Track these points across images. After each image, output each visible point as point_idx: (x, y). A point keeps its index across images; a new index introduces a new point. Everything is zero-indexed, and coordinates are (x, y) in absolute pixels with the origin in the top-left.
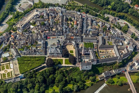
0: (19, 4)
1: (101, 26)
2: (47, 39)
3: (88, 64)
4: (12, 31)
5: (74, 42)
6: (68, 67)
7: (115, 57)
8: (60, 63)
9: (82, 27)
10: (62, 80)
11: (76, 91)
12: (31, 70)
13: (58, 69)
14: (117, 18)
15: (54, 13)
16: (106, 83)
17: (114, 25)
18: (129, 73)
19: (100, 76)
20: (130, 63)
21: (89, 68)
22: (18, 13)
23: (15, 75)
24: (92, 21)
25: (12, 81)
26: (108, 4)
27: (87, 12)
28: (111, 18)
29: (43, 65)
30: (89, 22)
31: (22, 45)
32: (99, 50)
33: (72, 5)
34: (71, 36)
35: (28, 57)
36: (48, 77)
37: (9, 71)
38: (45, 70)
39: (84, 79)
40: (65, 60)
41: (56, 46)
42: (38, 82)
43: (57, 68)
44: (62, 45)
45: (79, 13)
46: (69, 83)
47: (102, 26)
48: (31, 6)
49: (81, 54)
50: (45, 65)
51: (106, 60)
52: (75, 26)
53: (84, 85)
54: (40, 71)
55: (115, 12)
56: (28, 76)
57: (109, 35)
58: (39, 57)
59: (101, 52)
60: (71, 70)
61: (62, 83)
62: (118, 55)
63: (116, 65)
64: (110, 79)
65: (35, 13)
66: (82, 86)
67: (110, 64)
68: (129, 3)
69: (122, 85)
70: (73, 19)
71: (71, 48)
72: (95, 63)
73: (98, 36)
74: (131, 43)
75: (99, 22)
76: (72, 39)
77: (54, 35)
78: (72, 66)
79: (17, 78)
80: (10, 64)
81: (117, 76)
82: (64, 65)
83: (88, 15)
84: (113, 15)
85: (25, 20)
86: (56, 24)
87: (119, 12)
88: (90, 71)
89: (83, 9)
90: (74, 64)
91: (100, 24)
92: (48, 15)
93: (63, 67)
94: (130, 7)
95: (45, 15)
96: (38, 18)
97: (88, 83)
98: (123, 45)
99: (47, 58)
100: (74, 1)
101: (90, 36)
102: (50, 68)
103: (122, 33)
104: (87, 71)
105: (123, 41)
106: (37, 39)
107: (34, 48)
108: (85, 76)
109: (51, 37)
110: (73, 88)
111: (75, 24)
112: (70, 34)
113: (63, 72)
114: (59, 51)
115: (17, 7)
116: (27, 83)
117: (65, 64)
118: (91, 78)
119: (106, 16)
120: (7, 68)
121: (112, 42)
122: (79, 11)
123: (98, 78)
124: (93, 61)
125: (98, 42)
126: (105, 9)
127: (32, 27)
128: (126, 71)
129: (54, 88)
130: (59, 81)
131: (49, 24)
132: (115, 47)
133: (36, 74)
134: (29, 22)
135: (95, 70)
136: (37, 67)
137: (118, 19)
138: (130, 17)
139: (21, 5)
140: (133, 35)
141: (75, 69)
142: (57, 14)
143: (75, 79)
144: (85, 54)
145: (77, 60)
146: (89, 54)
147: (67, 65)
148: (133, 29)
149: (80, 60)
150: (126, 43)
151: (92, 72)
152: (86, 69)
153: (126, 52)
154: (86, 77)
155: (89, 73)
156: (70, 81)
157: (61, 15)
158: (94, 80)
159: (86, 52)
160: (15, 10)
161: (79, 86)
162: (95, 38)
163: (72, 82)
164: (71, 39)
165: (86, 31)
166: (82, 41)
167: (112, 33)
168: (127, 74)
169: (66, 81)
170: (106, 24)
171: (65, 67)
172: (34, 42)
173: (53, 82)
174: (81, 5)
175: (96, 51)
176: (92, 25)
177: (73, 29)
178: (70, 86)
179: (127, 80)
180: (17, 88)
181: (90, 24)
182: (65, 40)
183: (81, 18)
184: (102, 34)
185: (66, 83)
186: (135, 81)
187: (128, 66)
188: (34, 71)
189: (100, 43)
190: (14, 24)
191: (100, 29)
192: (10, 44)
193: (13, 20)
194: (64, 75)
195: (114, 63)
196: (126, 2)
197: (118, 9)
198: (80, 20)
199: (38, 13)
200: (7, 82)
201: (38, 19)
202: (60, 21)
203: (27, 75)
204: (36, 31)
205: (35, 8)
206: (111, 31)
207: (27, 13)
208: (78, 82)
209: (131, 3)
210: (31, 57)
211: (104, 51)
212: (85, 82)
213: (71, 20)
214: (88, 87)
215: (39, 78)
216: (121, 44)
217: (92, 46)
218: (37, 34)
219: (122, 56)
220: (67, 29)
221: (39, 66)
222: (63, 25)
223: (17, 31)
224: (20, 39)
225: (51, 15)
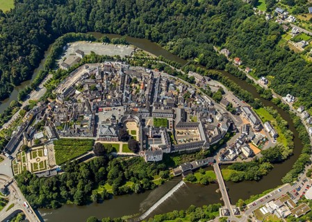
0: (63, 58)
1: (181, 91)
2: (97, 112)
3: (157, 152)
4: (49, 99)
5: (137, 118)
6: (128, 156)
7: (199, 142)
8: (114, 150)
9: (153, 92)
10: (117, 176)
11: (138, 192)
12: (71, 160)
13: (112, 159)
14: (207, 78)
15: (111, 71)
16: (184, 180)
17: (201, 89)
18: (219, 165)
19: (176, 170)
20: (222, 151)
21: (159, 158)
22: (61, 71)
23: (50, 166)
24: (168, 83)
25: (45, 175)
26: (194, 55)
27: (161, 69)
28: (198, 78)
29: (90, 153)
30: (164, 84)
31: (62, 120)
32: (176, 130)
33: (140, 57)
34: (134, 108)
35: (69, 139)
36: (97, 171)
37: (42, 159)
38: (93, 161)
39: (151, 174)
40: (124, 145)
41: (110, 124)
42: (82, 178)
43: (110, 157)
44: (120, 121)
45: (148, 71)
46: (128, 180)
47: (183, 92)
48: (79, 60)
49: (148, 137)
50: (92, 152)
51: (185, 146)
52: (141, 91)
53: (151, 184)
54: (86, 161)
55: (204, 69)
56: (67, 170)
57: (193, 105)
58: (84, 140)
59: (178, 133)
60: (131, 161)
61: (117, 180)
62: (204, 139)
63: (200, 153)
64: (190, 175)
65: (84, 71)
66: (148, 184)
67: (192, 151)
68: (226, 55)
69: (208, 183)
70: (139, 80)
71: (133, 127)
72: (168, 151)
73: (176, 106)
74: (225, 120)
75: (178, 86)
76: (136, 113)
77: (108, 106)
78: (133, 156)
79: (52, 170)
80: (43, 148)
81: (202, 170)
82: (120, 153)
83: (162, 73)
84: (201, 73)
85: (69, 82)
86: (113, 87)
87: (211, 68)
88: (160, 162)
89: (156, 64)
90: (137, 151)
91: (180, 88)
92: (102, 74)
93: (119, 156)
94: (227, 61)
95: (97, 74)
96: (88, 78)
97: (157, 180)
98: (213, 121)
99: (96, 142)
100: (144, 51)
101: (162, 108)
102: (100, 158)
103: (214, 102)
104: (156, 162)
105: (213, 116)
106: (83, 112)
107: (78, 126)
108: (152, 170)
109: (104, 108)
110: (134, 188)
111: (141, 87)
112: (133, 104)
113: (119, 164)
114: (114, 132)
115: (60, 62)
116: (65, 179)
117: (123, 151)
118: (162, 173)
119: (190, 75)
120: (40, 155)
121: (197, 117)
122: (150, 67)
123: (173, 173)
124: (164, 148)
125: (175, 117)
127: (77, 92)
128: (215, 162)
129: (105, 186)
130: (113, 178)
131: (103, 88)
132: (200, 125)
133: (79, 167)
134: (74, 85)
135: (168, 161)
136: (81, 155)
137: (209, 80)
138: (226, 78)
139: (65, 58)
140: (229, 106)
141: (137, 160)
142: (116, 72)
143: (137, 175)
144: (155, 137)
145: (141, 147)
146: (160, 137)
147: (125, 154)
148: (229, 97)
149: (145, 146)
150: (217, 118)
151: (163, 165)
152: (154, 160)
153: (217, 133)
154: (154, 171)
155: (159, 166)
156: (129, 177)
157: (121, 73)
158: (166, 176)
159: (156, 134)
160: (58, 67)
161: (142, 185)
162: (170, 111)
163: (132, 178)
164: (133, 113)
165: (158, 99)
166: (151, 116)
167: (198, 103)
168: (216, 166)
169: (123, 177)
170: (189, 89)
171: (123, 156)
172: (78, 118)
173: (104, 178)
174: (154, 57)
175: (172, 131)
176: (167, 90)
177: (138, 96)
178: (130, 184)
179: (215, 176)
180: (52, 186)
181: (164, 88)
182: (125, 113)
183: (152, 78)
184: (182, 104)
185: (124, 181)
186: (227, 178)
187: (218, 154)
188: (76, 162)
189: (178, 120)
190: (54, 88)
191: (180, 96)
192: (45, 119)
193: (54, 81)
194: (120, 169)
195: (198, 151)
196: (222, 54)
197: (208, 64)
198: (149, 82)
199: (87, 71)
200: (40, 176)
201: (86, 81)
202: (120, 83)
203: (65, 167)
204: (82, 100)
205: (84, 63)
206: (197, 100)
207: (73, 70)
208: (142, 179)
209: (229, 55)
210: (72, 140)
211: (184, 131)
212: (153, 179)
213: (136, 82)
214: (157, 186)
215: (83, 172)
216: (210, 120)
217: (166, 123)
218: (84, 104)
219: (210, 139)
220: (128, 96)
221: (83, 154)
222: (123, 90)
223: (57, 100)
224: (60, 112)
225: (107, 74)
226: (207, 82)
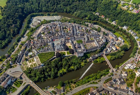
0: (32, 23)
1: (84, 30)
2: (53, 41)
3: (81, 52)
4: (31, 40)
5: (70, 41)
6: (69, 56)
7: (96, 47)
8: (64, 54)
9: (73, 31)
10: (67, 64)
11: (76, 70)
12: (48, 60)
14: (93, 24)
15: (55, 25)
16: (93, 63)
17: (92, 28)
18: (106, 55)
19: (89, 59)
20: (105, 49)
21: (82, 55)
22: (32, 28)
23: (39, 64)
24: (79, 27)
25: (37, 68)
26: (86, 16)
27: (75, 22)
28: (90, 24)
29: (54, 57)
30: (77, 28)
31: (39, 47)
32: (86, 44)
33: (64, 19)
34: (68, 38)
35: (44, 53)
36: (58, 63)
37: (34, 62)
38: (56, 60)
39: (80, 62)
40: (67, 52)
41: (60, 45)
42: (53, 67)
43: (63, 57)
44: (63, 43)
45: (70, 24)
46: (71, 66)
48: (39, 23)
49: (76, 48)
50: (55, 56)
51: (90, 49)
52: (69, 31)
53: (81, 66)
54: (53, 61)
55: (91, 21)
56: (46, 64)
57: (90, 34)
58: (51, 52)
59: (87, 45)
60: (71, 58)
61: (67, 66)
62: (98, 45)
63: (97, 51)
64: (95, 60)
65: (43, 27)
66: (79, 66)
67: (93, 51)
68: (98, 15)
69: (102, 62)
70: (67, 27)
71: (69, 45)
72: (85, 52)
73: (84, 35)
74: (104, 38)
75: (83, 28)
76: (69, 39)
77: (57, 38)
78: (72, 55)
79: (40, 66)
80: (34, 58)
81: (99, 58)
82: (66, 55)
83: (75, 24)
84: (90, 22)
85: (37, 32)
86: (57, 32)
87: (93, 20)
89: (71, 21)
90: (73, 54)
91: (84, 28)
92: (51, 27)
94: (99, 17)
95: (49, 27)
96: (45, 29)
97: (83, 64)
98: (99, 39)
99: (56, 53)
100: (65, 17)
101: (79, 36)
102: (59, 58)
103: (98, 32)
104: (81, 57)
105: (99, 37)
106: (47, 42)
107: (47, 48)
108: (80, 60)
109: (55, 40)
110: (74, 68)
111: (68, 30)
112: (67, 36)
113: (67, 60)
114: (63, 47)
115: (31, 25)
116: (46, 69)
117: (67, 54)
118: (84, 61)
119: (86, 23)
120: (33, 61)
121: (93, 38)
122: (70, 22)
123: (88, 60)
124: (84, 50)
125: (85, 39)
126: (85, 20)
127: (42, 35)
128: (103, 54)
129: (62, 70)
130: (65, 65)
131: (53, 32)
132: (95, 41)
133: (51, 63)
134: (40, 33)
135: (86, 56)
136: (50, 58)
137: (94, 25)
138: (100, 23)
139: (33, 24)
140: (104, 33)
141: (74, 57)
142: (56, 25)
143: (75, 63)
144: (79, 47)
145: (75, 51)
146: (81, 47)
147: (68, 55)
148: (103, 30)
149: (76, 51)
150: (101, 38)
151: (84, 57)
152: (80, 56)
153: (102, 43)
154: (81, 61)
155: (83, 58)
156: (72, 64)
157: (59, 26)
158: (86, 62)
159: (79, 46)
160: (30, 27)
161: (77, 67)
162: (82, 37)
163: (73, 65)
165: (76, 33)
166: (75, 40)
167: (92, 33)
168: (104, 55)
169: (69, 64)
170: (87, 28)
171: (68, 56)
172: (46, 44)
173: (61, 66)
174: (70, 19)
175: (85, 44)
176: (79, 30)
177: (68, 33)
179: (105, 59)
180: (41, 72)
181: (78, 29)
182: (65, 40)
183: (72, 26)
184: (86, 34)
185: (70, 66)
186: (109, 59)
187: (104, 51)
188: (49, 61)
189: (86, 39)
190: (31, 35)
191: (84, 32)
192: (32, 47)
193: (30, 33)
194: (67, 61)
196: (96, 15)
197: (92, 19)
198: (71, 28)
199: (45, 27)
200: (35, 69)
201: (45, 30)
202: (59, 29)
203: (46, 63)
204: (45, 38)
205: (42, 24)
206: (91, 32)
207: (38, 28)
209: (99, 15)
210: (46, 53)
211: (89, 44)
212: (81, 64)
213: (66, 28)
214: (83, 66)
215: (53, 64)
216: (98, 39)
217: (82, 42)
218: (47, 39)
219: (100, 45)
220: (64, 34)
221: (51, 58)
222: (61, 32)
223: (34, 39)
224: (37, 44)
225: (53, 27)
226: (93, 26)
